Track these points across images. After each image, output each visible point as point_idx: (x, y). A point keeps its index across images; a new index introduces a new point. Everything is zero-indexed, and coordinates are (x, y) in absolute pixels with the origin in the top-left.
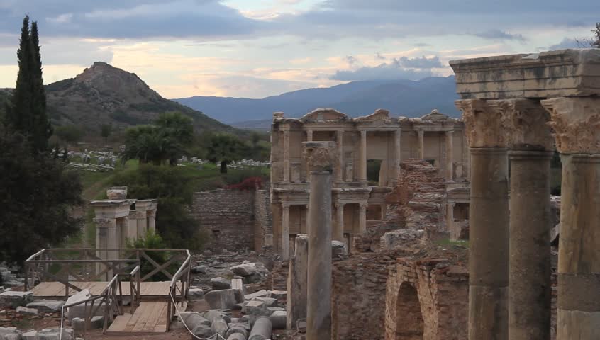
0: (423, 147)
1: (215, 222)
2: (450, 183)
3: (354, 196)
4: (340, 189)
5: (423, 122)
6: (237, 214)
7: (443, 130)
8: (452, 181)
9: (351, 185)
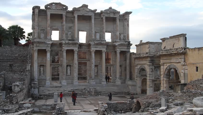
0: (105, 24)
1: (11, 61)
2: (118, 41)
3: (71, 45)
4: (64, 42)
5: (105, 12)
6: (22, 57)
7: (114, 16)
8: (119, 40)
9: (70, 40)
